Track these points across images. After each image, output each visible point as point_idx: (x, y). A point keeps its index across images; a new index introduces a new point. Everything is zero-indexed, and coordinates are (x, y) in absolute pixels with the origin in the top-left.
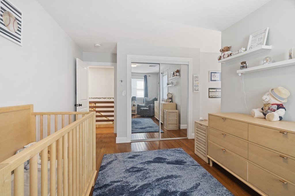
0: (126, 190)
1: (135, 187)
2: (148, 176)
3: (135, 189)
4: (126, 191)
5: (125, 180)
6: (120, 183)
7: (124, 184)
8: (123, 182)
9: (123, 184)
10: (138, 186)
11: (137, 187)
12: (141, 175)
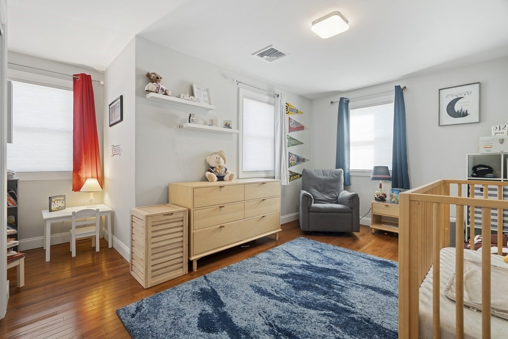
0: (343, 320)
1: (325, 314)
2: (286, 315)
3: (327, 312)
4: (343, 318)
5: (331, 335)
6: (343, 336)
7: (338, 329)
8: (338, 335)
9: (340, 331)
10: (319, 312)
11: (323, 312)
12: (294, 323)
